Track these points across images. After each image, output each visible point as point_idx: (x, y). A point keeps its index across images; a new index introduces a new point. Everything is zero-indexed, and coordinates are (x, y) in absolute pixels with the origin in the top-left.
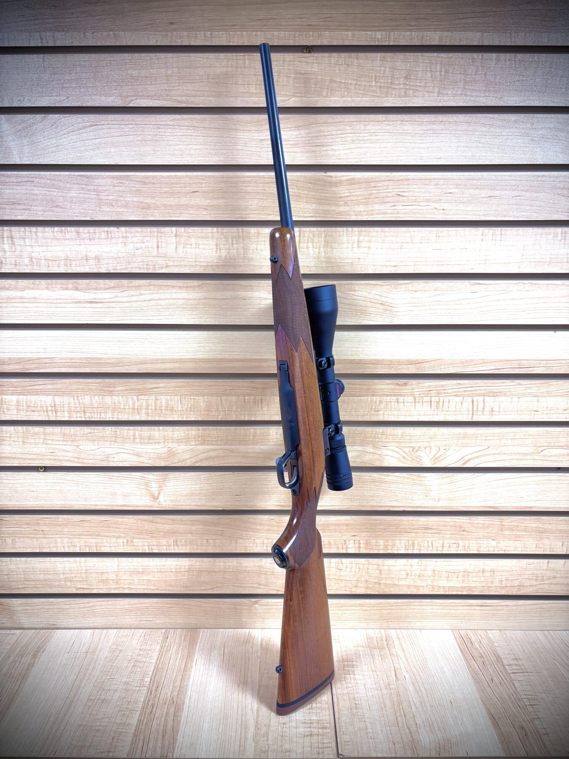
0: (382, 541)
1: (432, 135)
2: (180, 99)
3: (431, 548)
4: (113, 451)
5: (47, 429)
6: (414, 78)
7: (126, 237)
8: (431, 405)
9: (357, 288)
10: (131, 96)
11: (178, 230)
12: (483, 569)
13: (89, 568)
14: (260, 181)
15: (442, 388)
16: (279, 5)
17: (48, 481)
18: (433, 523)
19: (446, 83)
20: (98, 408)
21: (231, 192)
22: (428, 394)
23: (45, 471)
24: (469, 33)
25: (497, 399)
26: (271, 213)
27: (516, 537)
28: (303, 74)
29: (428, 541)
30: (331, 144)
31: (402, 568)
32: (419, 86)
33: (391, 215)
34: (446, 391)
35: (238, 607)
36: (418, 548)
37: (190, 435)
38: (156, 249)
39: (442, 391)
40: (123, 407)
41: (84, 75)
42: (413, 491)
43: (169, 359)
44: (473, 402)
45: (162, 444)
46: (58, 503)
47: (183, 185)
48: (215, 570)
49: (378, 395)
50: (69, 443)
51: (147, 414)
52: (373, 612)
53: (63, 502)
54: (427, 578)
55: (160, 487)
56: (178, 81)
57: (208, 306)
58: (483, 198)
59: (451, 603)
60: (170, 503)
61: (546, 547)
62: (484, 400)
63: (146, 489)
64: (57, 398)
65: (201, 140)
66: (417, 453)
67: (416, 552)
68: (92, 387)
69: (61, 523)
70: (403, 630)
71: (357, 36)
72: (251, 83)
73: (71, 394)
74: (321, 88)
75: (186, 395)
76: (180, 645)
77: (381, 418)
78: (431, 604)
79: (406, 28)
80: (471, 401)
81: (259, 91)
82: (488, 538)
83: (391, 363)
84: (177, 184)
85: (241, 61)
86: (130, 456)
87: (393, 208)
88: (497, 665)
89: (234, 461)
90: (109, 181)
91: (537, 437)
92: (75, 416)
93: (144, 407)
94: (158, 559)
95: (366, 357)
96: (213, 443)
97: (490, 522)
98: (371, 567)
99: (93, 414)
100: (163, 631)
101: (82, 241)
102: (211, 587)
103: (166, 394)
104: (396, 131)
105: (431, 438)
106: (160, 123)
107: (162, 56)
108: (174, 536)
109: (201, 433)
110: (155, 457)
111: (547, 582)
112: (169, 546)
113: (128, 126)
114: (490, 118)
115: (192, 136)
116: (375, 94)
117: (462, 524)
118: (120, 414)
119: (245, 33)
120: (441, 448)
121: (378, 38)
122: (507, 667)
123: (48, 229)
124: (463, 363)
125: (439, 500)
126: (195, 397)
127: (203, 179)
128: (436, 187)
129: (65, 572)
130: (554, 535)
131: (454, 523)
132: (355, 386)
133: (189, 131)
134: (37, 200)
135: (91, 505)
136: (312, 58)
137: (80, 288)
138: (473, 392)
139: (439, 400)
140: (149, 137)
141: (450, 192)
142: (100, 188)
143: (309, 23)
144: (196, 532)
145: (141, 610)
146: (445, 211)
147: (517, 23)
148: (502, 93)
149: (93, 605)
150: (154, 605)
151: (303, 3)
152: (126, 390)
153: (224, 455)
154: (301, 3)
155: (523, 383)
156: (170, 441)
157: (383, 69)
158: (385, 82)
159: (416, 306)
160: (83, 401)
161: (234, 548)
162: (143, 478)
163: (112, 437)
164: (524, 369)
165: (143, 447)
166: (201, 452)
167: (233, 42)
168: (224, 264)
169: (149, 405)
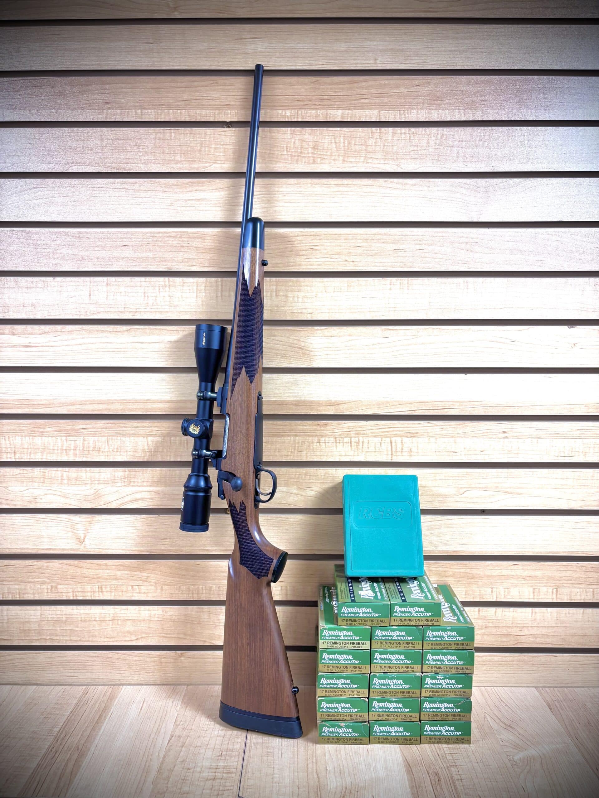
1: (340, 196)
2: (113, 165)
4: (42, 492)
6: (321, 148)
7: (61, 286)
8: (351, 445)
9: (276, 334)
10: (70, 164)
11: (109, 280)
13: (10, 617)
14: (184, 236)
15: (361, 429)
16: (201, 88)
19: (349, 153)
20: (28, 448)
21: (158, 246)
22: (348, 434)
24: (368, 111)
25: (414, 439)
26: (194, 264)
28: (223, 145)
32: (326, 155)
33: (306, 267)
34: (365, 432)
35: (163, 660)
37: (116, 476)
38: (88, 297)
39: (361, 432)
40: (51, 448)
41: (28, 145)
44: (391, 442)
45: (88, 485)
47: (114, 240)
48: (140, 619)
49: (300, 436)
51: (75, 455)
55: (86, 530)
56: (111, 151)
57: (136, 350)
58: (389, 251)
60: (95, 547)
61: (475, 594)
62: (402, 441)
63: (73, 532)
65: (131, 201)
68: (24, 428)
71: (269, 114)
72: (177, 152)
73: (3, 435)
74: (239, 156)
75: (112, 436)
76: (98, 700)
77: (304, 459)
79: (312, 107)
80: (389, 442)
81: (183, 159)
83: (311, 404)
84: (109, 238)
85: (168, 134)
86: (57, 497)
87: (307, 260)
89: (159, 503)
90: (48, 236)
91: (457, 478)
92: (5, 456)
93: (72, 448)
94: (82, 606)
95: (288, 399)
96: (139, 484)
99: (22, 455)
100: (84, 687)
101: (20, 289)
102: (136, 638)
103: (94, 435)
104: (306, 193)
106: (95, 186)
107: (98, 129)
108: (99, 582)
109: (128, 475)
110: (80, 498)
112: (94, 592)
113: (66, 189)
114: (391, 182)
115: (123, 197)
116: (287, 161)
118: (49, 455)
119: (171, 111)
121: (288, 116)
124: (380, 405)
127: (133, 234)
128: (346, 241)
130: (484, 581)
132: (278, 427)
133: (121, 193)
135: (17, 549)
136: (229, 132)
137: (16, 333)
138: (391, 433)
139: (359, 440)
140: (85, 198)
141: (358, 246)
142: (40, 242)
143: (227, 103)
144: (121, 577)
145: (63, 664)
146: (355, 263)
147: (409, 103)
148: (400, 161)
149: (13, 658)
150: (76, 659)
151: (221, 87)
152: (56, 431)
153: (150, 496)
154: (219, 87)
155: (440, 425)
156: (97, 482)
157: (293, 140)
158: (295, 152)
159: (332, 351)
160: (14, 441)
161: (160, 595)
162: (69, 520)
163: (41, 478)
164: (439, 411)
165: (70, 488)
166: (127, 493)
167: (161, 119)
168: (151, 310)
169: (77, 446)
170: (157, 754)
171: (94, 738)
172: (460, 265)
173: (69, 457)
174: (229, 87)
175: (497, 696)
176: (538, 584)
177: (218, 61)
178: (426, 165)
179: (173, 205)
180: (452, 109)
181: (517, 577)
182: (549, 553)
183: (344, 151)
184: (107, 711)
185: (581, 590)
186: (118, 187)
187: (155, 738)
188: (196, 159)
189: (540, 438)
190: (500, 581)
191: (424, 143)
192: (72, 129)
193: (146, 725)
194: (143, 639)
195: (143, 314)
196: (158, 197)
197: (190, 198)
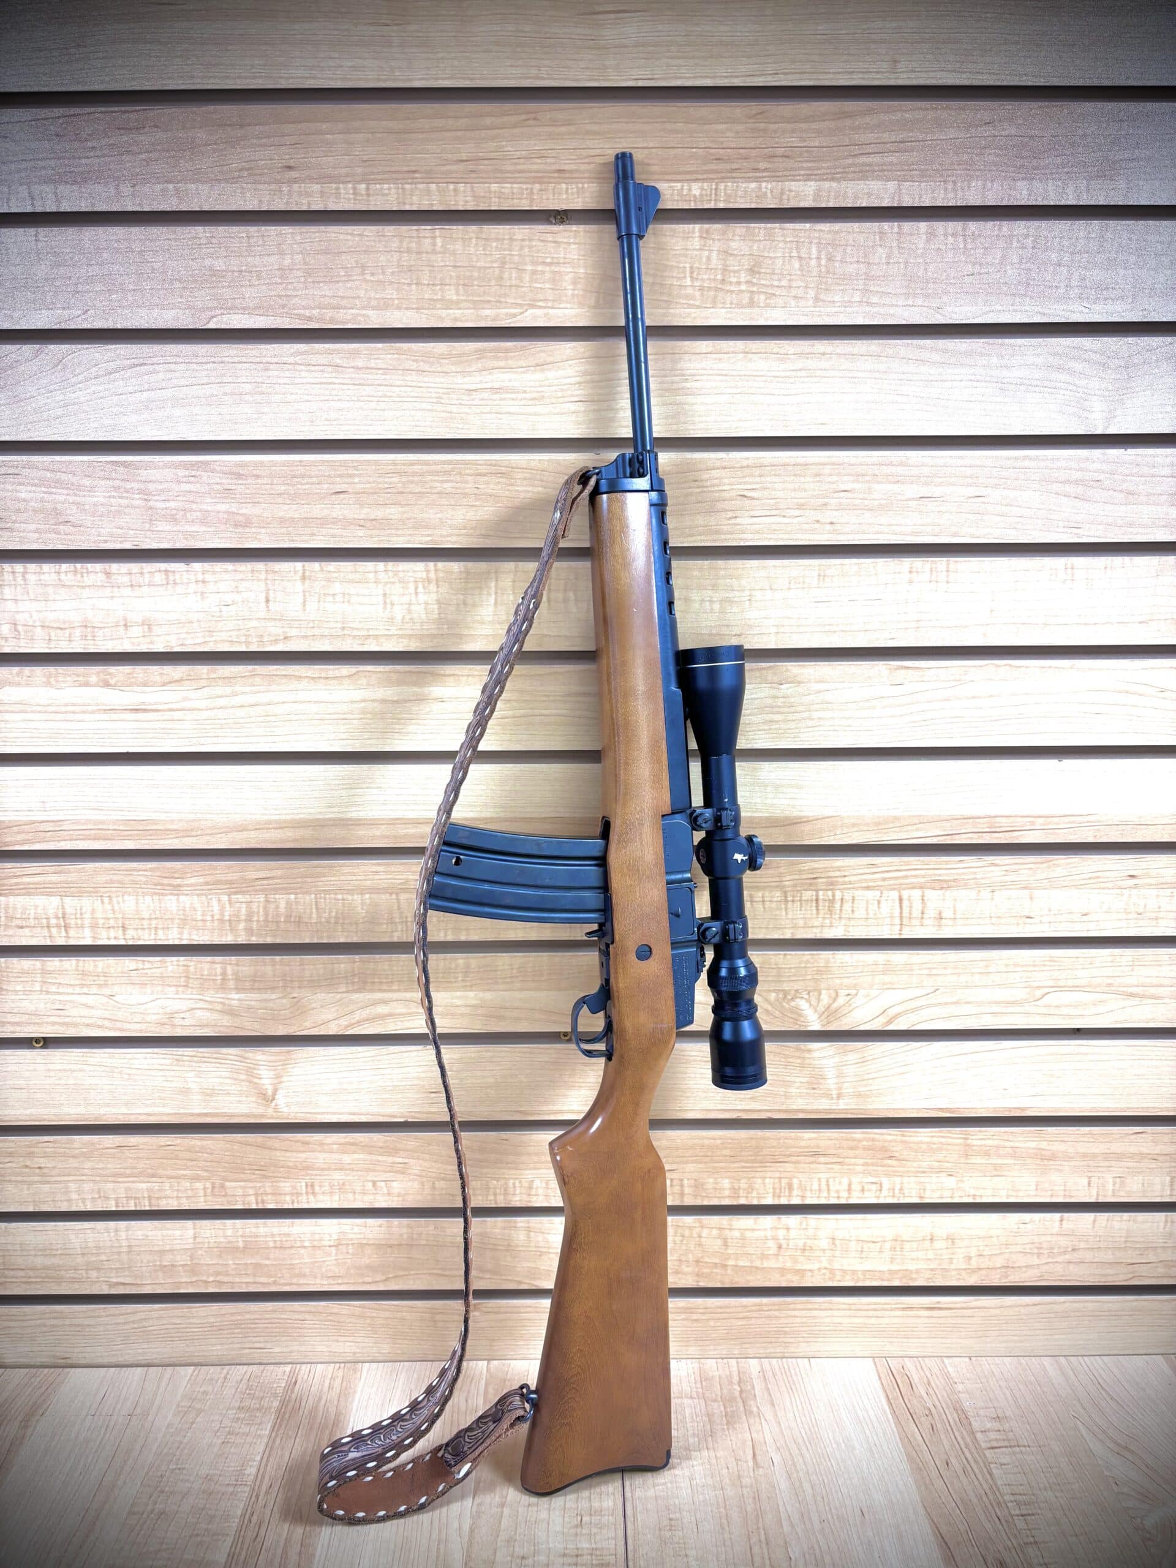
0: (727, 1181)
1: (806, 380)
2: (307, 313)
3: (825, 1194)
4: (182, 1005)
5: (49, 964)
6: (768, 271)
7: (204, 582)
8: (817, 906)
10: (211, 309)
11: (306, 568)
12: (932, 1234)
13: (133, 1243)
14: (468, 471)
15: (837, 874)
16: (500, 131)
17: (51, 1067)
18: (830, 1142)
19: (829, 281)
20: (150, 919)
21: (411, 493)
22: (811, 884)
23: (44, 1047)
24: (874, 182)
25: (948, 893)
26: (491, 533)
27: (996, 1170)
28: (550, 264)
29: (819, 1179)
31: (769, 1234)
32: (778, 286)
33: (729, 536)
34: (847, 879)
35: (438, 1317)
36: (800, 1194)
37: (336, 971)
38: (263, 605)
39: (840, 880)
40: (200, 918)
41: (117, 267)
42: (788, 1078)
43: (292, 821)
44: (901, 900)
45: (279, 990)
46: (72, 1111)
47: (314, 479)
48: (392, 1242)
50: (94, 990)
51: (249, 931)
52: (712, 1323)
53: (81, 1110)
54: (821, 1254)
55: (278, 1077)
56: (302, 279)
57: (369, 716)
58: (909, 500)
59: (869, 1304)
60: (297, 1109)
61: (1057, 1188)
62: (923, 896)
63: (250, 1082)
64: (68, 901)
65: (349, 393)
66: (793, 1004)
67: (796, 1201)
68: (137, 878)
69: (77, 1151)
70: (774, 1361)
72: (447, 281)
73: (96, 892)
74: (586, 291)
75: (327, 892)
76: (319, 1398)
78: (830, 1306)
79: (751, 175)
80: (897, 898)
81: (463, 298)
82: (941, 1171)
84: (303, 476)
85: (428, 241)
86: (216, 1016)
87: (733, 521)
88: (959, 1430)
90: (168, 474)
91: (1032, 968)
92: (104, 935)
93: (243, 917)
94: (276, 1221)
96: (384, 987)
97: (943, 1140)
98: (705, 1232)
99: (140, 933)
100: (288, 1368)
101: (116, 589)
102: (384, 1277)
103: (287, 891)
104: (734, 373)
105: (819, 972)
106: (269, 360)
107: (272, 231)
108: (307, 1175)
109: (360, 968)
110: (265, 1016)
111: (1060, 1259)
112: (298, 1194)
113: (205, 366)
115: (331, 383)
116: (691, 302)
117: (886, 1144)
118: (195, 932)
119: (434, 185)
120: (839, 991)
121: (695, 196)
122: (979, 1436)
123: (48, 567)
124: (879, 824)
125: (839, 1096)
126: (345, 897)
127: (355, 468)
128: (818, 479)
129: (85, 1251)
130: (1073, 1163)
131: (870, 1143)
133: (326, 375)
134: (26, 510)
135: (142, 1114)
136: (566, 234)
137: (112, 682)
138: (901, 881)
139: (833, 896)
140: (248, 388)
141: (844, 489)
142: (151, 487)
143: (557, 167)
144: (352, 1166)
145: (243, 1326)
146: (837, 527)
147: (966, 163)
148: (940, 298)
149: (143, 1317)
150: (268, 1316)
151: (549, 129)
152: (207, 883)
153: (404, 1011)
154: (541, 130)
155: (1000, 863)
156: (296, 984)
157: (706, 253)
158: (710, 279)
159: (782, 713)
160: (122, 905)
161: (429, 1198)
162: (242, 1060)
163: (180, 977)
164: (1001, 835)
165: (241, 996)
166: (359, 1005)
167: (411, 204)
168: (401, 632)
169: (253, 912)
170: (456, 1525)
172: (1060, 530)
173: (236, 936)
174: (563, 129)
175: (1093, 1378)
179: (443, 401)
180: (1060, 179)
181: (1142, 1156)
183: (819, 276)
186: (321, 361)
188: (490, 298)
190: (1107, 1164)
191: (996, 256)
192: (213, 228)
194: (398, 1280)
195: (383, 640)
196: (409, 384)
197: (479, 386)
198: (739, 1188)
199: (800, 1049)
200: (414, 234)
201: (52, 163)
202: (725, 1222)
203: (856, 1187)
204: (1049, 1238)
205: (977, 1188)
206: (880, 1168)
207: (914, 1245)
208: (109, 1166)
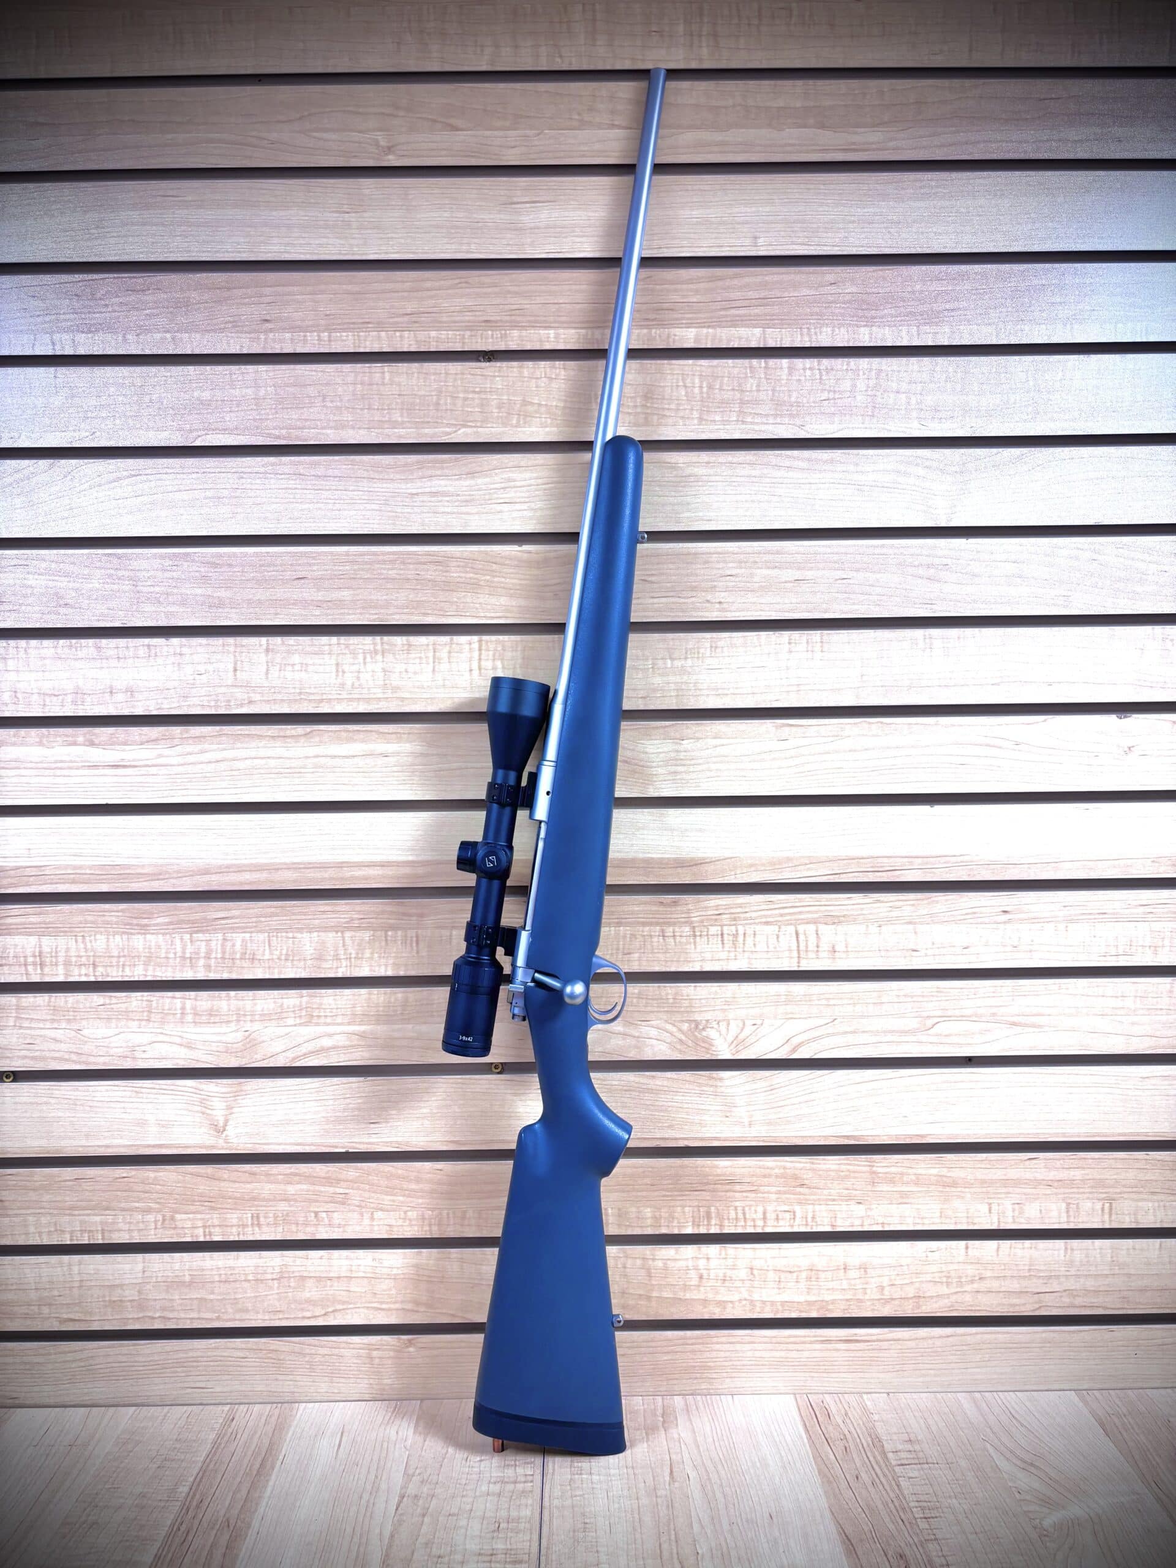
0: (649, 1210)
2: (277, 432)
3: (742, 1223)
4: (145, 1039)
5: (24, 1000)
6: (659, 397)
7: (181, 654)
8: (722, 941)
10: (197, 430)
11: (270, 642)
12: (845, 1265)
13: (85, 1277)
14: (410, 560)
15: (739, 910)
16: (439, 292)
17: (17, 1099)
18: (743, 1170)
19: (710, 404)
20: (119, 957)
21: (361, 579)
22: (716, 920)
23: (14, 1081)
24: (743, 328)
25: (840, 928)
26: (430, 612)
27: (902, 1197)
28: (479, 393)
29: (736, 1208)
30: (527, 500)
31: (690, 1264)
32: (668, 409)
34: (747, 915)
35: (375, 1353)
36: (718, 1222)
37: (285, 1006)
38: (231, 674)
39: (742, 916)
40: (163, 955)
41: (120, 399)
42: (703, 1107)
43: (251, 865)
44: (797, 934)
45: (233, 1024)
46: (36, 1143)
47: (280, 568)
48: (332, 1275)
49: (627, 925)
50: (64, 1025)
51: (208, 967)
53: (43, 1143)
54: (740, 1284)
55: (229, 1108)
56: (274, 406)
57: (321, 770)
58: (786, 582)
59: (790, 1337)
60: (246, 1140)
61: (960, 1215)
62: (817, 931)
63: (203, 1113)
64: (45, 940)
65: (310, 496)
66: (704, 1033)
67: (713, 1231)
68: (109, 919)
69: (37, 1184)
70: (699, 1398)
71: (563, 336)
72: (394, 407)
73: (71, 932)
74: (509, 414)
75: (278, 930)
76: (255, 1432)
78: (752, 1339)
80: (794, 933)
81: (406, 420)
82: (849, 1198)
83: (648, 864)
84: (269, 565)
85: (378, 375)
86: (175, 1048)
89: (366, 1055)
90: (155, 563)
91: (921, 999)
92: (76, 972)
93: (203, 955)
94: (222, 1254)
96: (329, 1020)
97: (851, 1168)
98: (629, 1262)
99: (109, 969)
100: (226, 1408)
101: (104, 661)
102: (323, 1312)
103: (243, 930)
105: (727, 1003)
106: (244, 470)
107: (250, 368)
108: (253, 1206)
109: (307, 1003)
110: (218, 1049)
111: (968, 1288)
112: (244, 1226)
113: (190, 476)
114: (788, 457)
115: (296, 489)
117: (797, 1172)
118: (158, 969)
119: (383, 334)
120: (746, 1021)
121: (597, 340)
123: (47, 643)
124: (774, 864)
125: (750, 1124)
127: (314, 558)
129: (39, 1286)
130: (972, 1190)
131: (782, 1171)
133: (291, 482)
134: (32, 595)
135: (98, 1146)
136: (493, 369)
137: (96, 741)
138: (796, 917)
139: (737, 931)
140: (226, 493)
141: (729, 573)
142: (141, 574)
143: (486, 318)
144: (296, 1197)
145: (185, 1364)
146: (725, 606)
147: (817, 314)
148: (803, 418)
149: (90, 1355)
150: (209, 1354)
151: (477, 290)
152: (171, 923)
153: (347, 1043)
154: (472, 290)
155: (886, 900)
156: (249, 1018)
159: (684, 765)
160: (93, 944)
161: (368, 1228)
162: (198, 1091)
163: (143, 1012)
164: (884, 874)
165: (198, 1030)
166: (306, 1038)
167: (365, 347)
168: (350, 696)
169: (211, 950)
170: (377, 1531)
171: (257, 1504)
172: (917, 606)
173: (196, 972)
174: (490, 290)
175: (1005, 1409)
176: (1077, 1196)
177: (469, 244)
178: (851, 426)
179: (390, 503)
180: (895, 326)
181: (1037, 1183)
182: (1094, 1136)
183: (702, 401)
184: (274, 1453)
185: (1156, 1204)
186: (287, 471)
187: (372, 1501)
188: (429, 420)
189: (1071, 921)
190: (1004, 1190)
191: (846, 385)
192: (202, 368)
193: (352, 1477)
194: (336, 1314)
195: (335, 703)
196: (361, 489)
197: (420, 491)
198: (661, 1217)
199: (713, 1078)
200: (367, 370)
201: (72, 316)
202: (648, 1252)
203: (771, 1216)
204: (956, 1267)
205: (885, 1216)
206: (792, 1196)
207: (829, 1275)
208: (67, 1198)
